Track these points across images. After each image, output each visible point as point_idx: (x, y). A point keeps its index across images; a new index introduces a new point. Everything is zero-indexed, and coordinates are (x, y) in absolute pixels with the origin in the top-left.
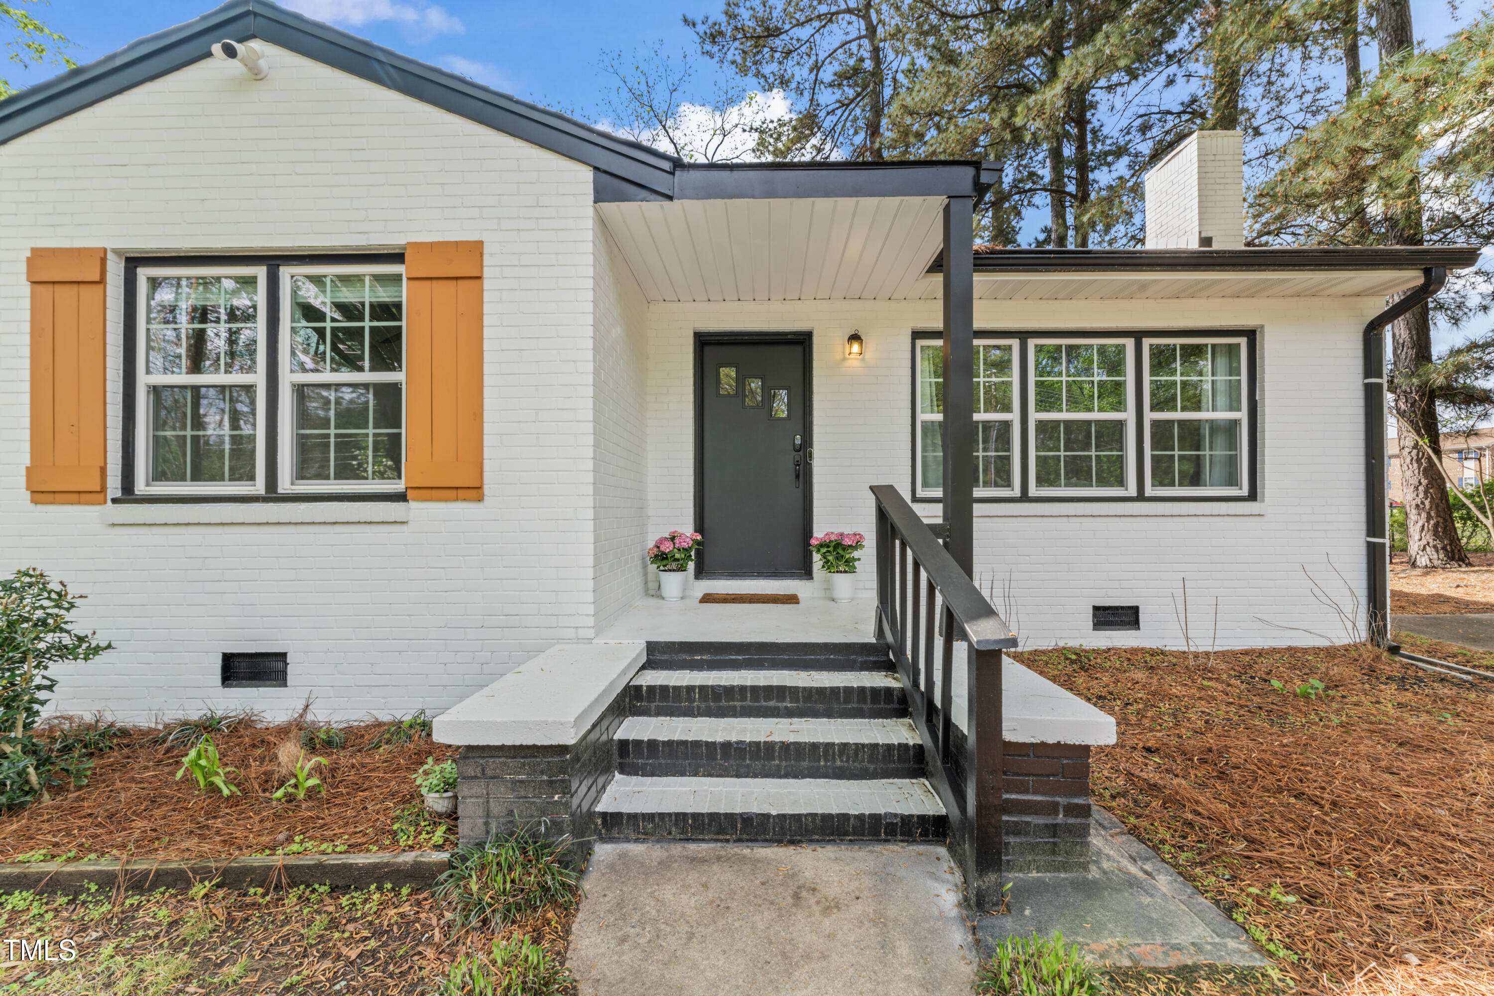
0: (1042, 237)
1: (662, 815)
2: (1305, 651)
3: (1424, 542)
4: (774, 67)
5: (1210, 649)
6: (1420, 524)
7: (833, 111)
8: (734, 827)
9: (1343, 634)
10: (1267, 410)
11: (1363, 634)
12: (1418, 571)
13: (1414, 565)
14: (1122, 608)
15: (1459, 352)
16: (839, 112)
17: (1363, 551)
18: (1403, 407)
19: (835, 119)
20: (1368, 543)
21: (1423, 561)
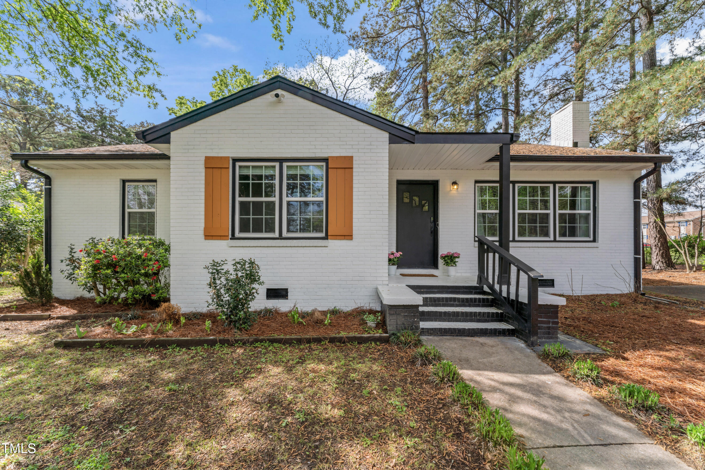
0: (496, 126)
1: (435, 329)
2: (612, 295)
3: (658, 260)
4: (379, 48)
5: (580, 295)
6: (656, 253)
7: (406, 70)
8: (456, 332)
9: (626, 289)
10: (600, 210)
11: (632, 290)
12: (656, 272)
13: (654, 269)
14: (548, 280)
15: (673, 184)
16: (408, 71)
17: (633, 260)
18: (650, 206)
19: (407, 74)
20: (635, 258)
21: (657, 267)
